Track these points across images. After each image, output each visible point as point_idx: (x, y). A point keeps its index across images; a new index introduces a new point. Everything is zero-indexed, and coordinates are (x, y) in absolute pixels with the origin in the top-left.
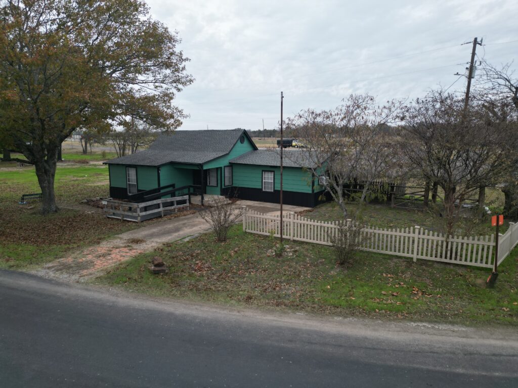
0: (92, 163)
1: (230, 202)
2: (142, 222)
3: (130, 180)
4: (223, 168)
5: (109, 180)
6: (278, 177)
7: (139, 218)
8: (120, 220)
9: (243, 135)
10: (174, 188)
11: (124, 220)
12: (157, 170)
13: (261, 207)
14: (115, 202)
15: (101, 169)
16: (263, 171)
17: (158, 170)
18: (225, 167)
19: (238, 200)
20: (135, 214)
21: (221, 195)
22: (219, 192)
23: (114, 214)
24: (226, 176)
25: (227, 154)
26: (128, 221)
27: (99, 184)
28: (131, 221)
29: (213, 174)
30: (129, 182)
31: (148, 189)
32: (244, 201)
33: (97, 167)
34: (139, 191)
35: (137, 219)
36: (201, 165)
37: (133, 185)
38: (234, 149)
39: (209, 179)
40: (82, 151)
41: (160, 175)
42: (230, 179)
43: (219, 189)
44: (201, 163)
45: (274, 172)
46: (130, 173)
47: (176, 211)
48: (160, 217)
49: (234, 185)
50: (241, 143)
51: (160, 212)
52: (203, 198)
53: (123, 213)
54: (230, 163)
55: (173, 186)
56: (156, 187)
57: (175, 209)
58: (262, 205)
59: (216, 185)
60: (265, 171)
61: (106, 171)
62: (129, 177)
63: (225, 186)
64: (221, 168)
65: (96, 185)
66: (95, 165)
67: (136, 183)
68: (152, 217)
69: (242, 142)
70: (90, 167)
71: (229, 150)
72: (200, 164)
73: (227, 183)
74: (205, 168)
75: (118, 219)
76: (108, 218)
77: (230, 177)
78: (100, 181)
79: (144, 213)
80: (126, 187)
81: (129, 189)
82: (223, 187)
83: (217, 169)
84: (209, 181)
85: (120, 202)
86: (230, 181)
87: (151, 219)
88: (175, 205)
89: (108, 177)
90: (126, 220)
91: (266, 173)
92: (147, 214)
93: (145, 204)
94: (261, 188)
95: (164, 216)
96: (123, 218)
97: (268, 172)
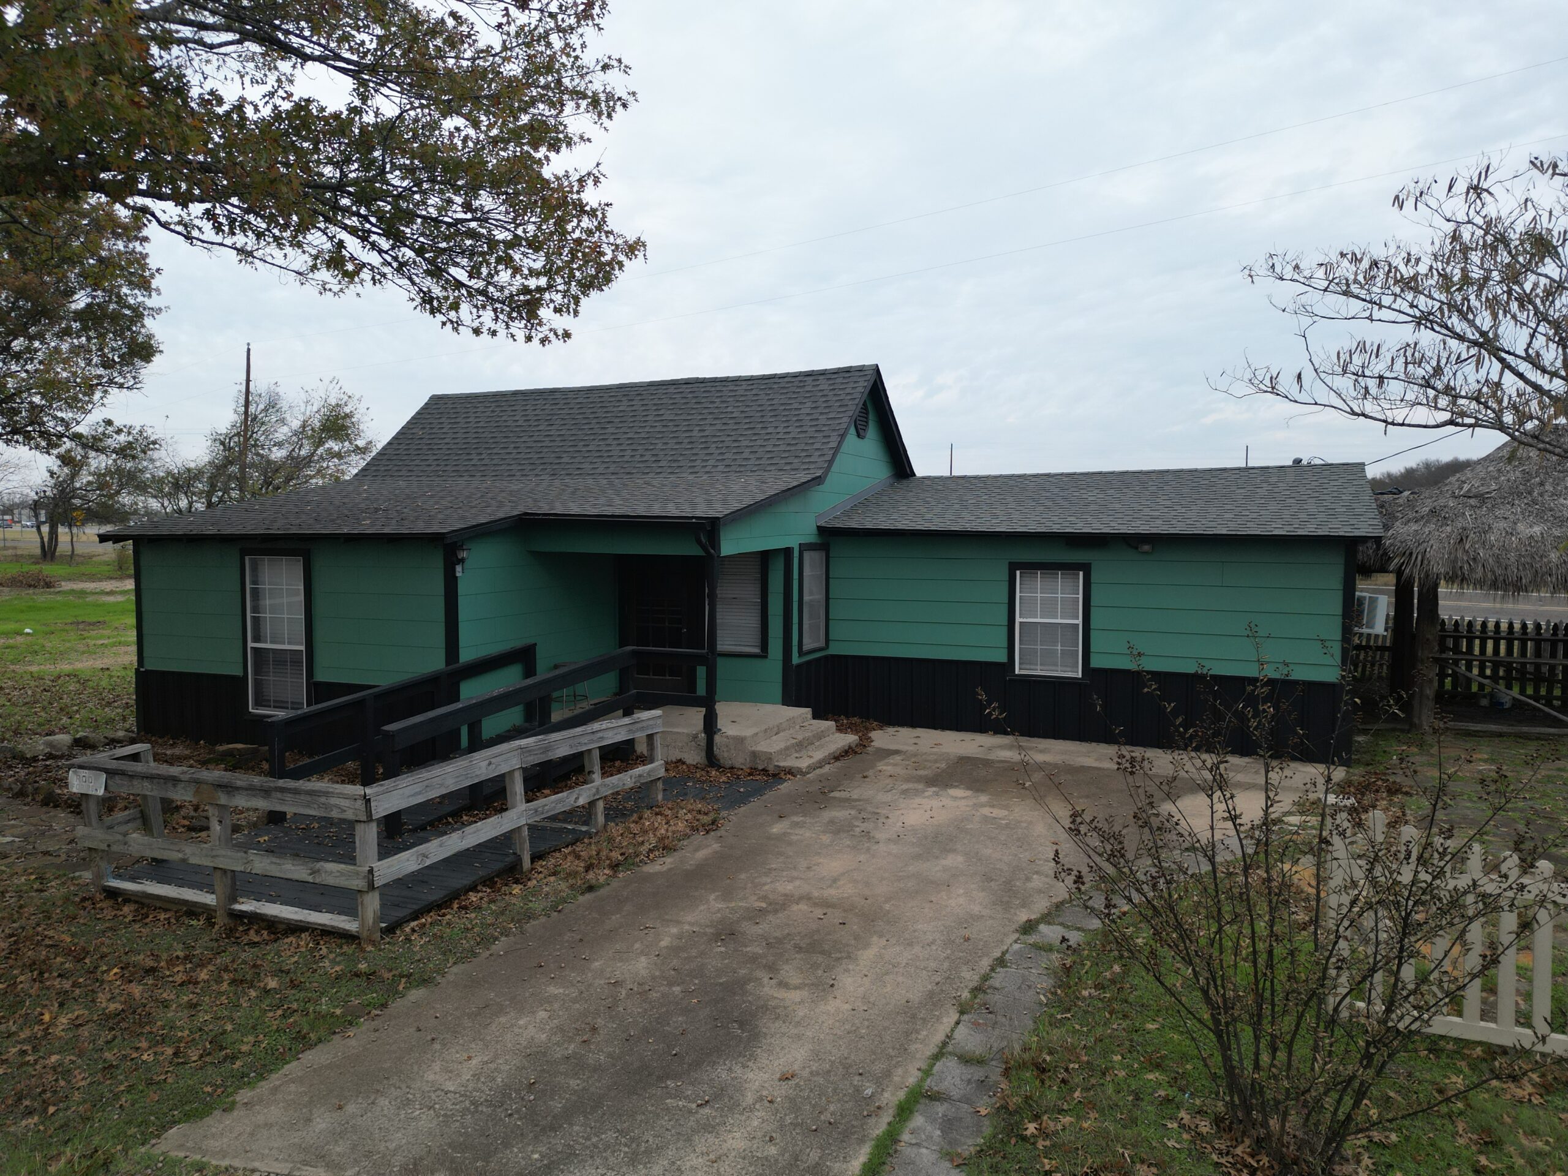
0: (67, 586)
2: (390, 930)
3: (267, 629)
4: (796, 554)
5: (134, 649)
6: (1114, 596)
7: (372, 904)
8: (208, 913)
10: (530, 672)
11: (240, 916)
12: (441, 561)
14: (175, 780)
15: (104, 604)
16: (1013, 567)
17: (451, 561)
18: (803, 547)
20: (333, 872)
21: (790, 698)
22: (777, 690)
23: (159, 869)
24: (806, 598)
25: (818, 480)
26: (278, 929)
27: (84, 665)
28: (296, 928)
29: (745, 589)
30: (257, 639)
31: (385, 681)
33: (90, 599)
34: (319, 690)
35: (351, 911)
36: (712, 528)
37: (282, 659)
38: (837, 462)
40: (38, 551)
41: (462, 588)
43: (772, 669)
45: (1085, 568)
46: (265, 586)
47: (601, 819)
48: (513, 872)
49: (835, 650)
50: (859, 436)
51: (506, 840)
52: (710, 725)
53: (232, 861)
54: (821, 530)
55: (524, 657)
56: (435, 662)
57: (592, 804)
59: (759, 650)
60: (1028, 567)
61: (124, 612)
62: (255, 609)
63: (801, 653)
64: (788, 552)
65: (65, 667)
66: (83, 593)
67: (302, 648)
68: (459, 881)
69: (861, 432)
70: (59, 598)
71: (820, 461)
75: (192, 910)
76: (112, 894)
77: (819, 607)
78: (89, 652)
79: (406, 862)
80: (239, 672)
81: (258, 684)
82: (796, 660)
83: (765, 557)
85: (216, 774)
86: (819, 628)
87: (455, 898)
88: (597, 776)
89: (132, 635)
90: (255, 919)
91: (1039, 580)
92: (428, 863)
93: (417, 788)
94: (1001, 657)
95: (535, 858)
96: (235, 901)
97: (1049, 567)
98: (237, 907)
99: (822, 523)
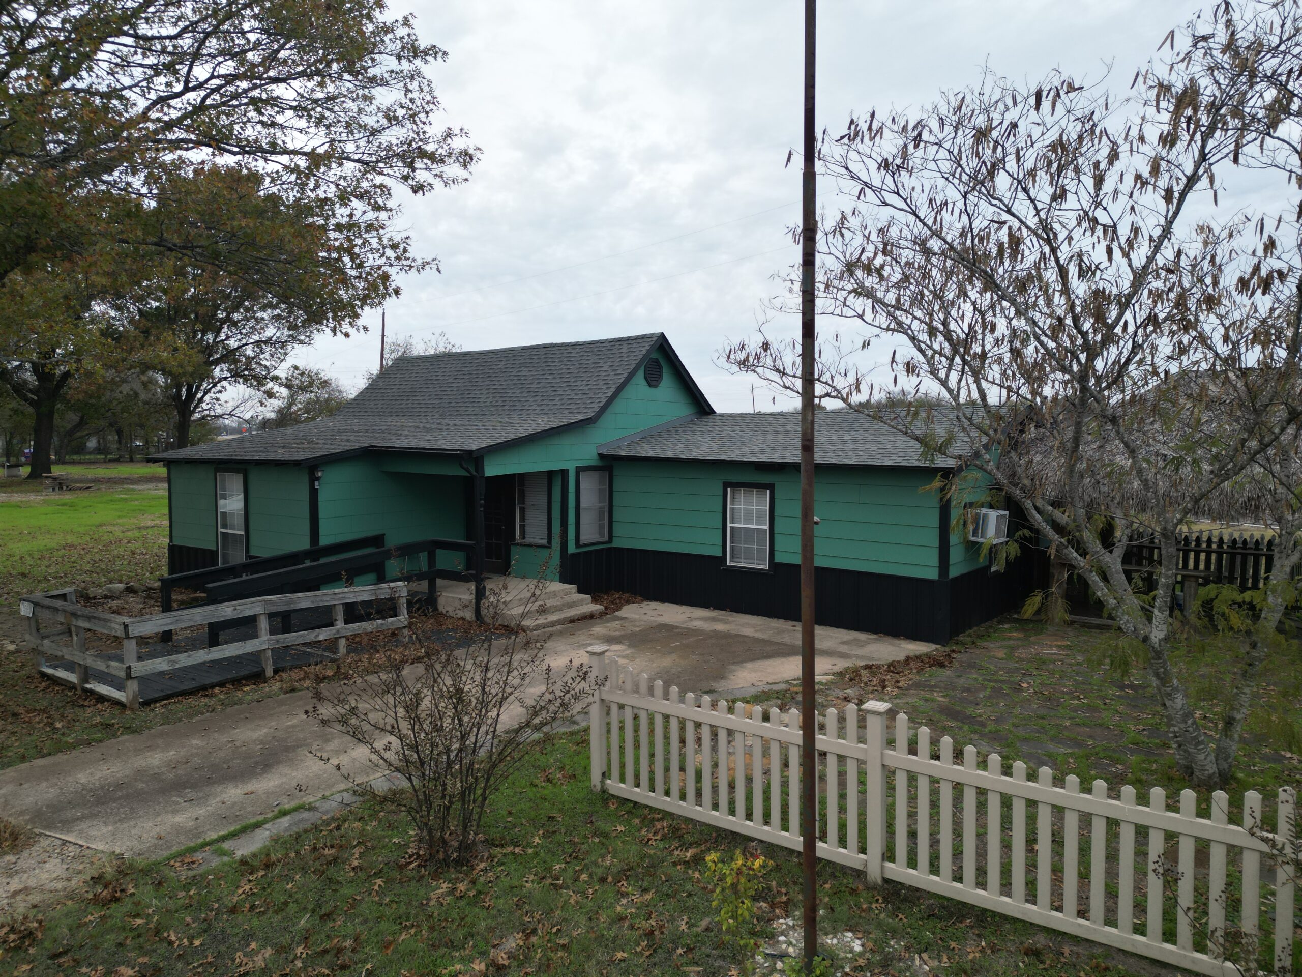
1: (597, 608)
3: (228, 520)
4: (572, 473)
6: (789, 509)
7: (133, 686)
9: (655, 355)
11: (87, 690)
12: (306, 479)
13: (716, 634)
14: (57, 610)
16: (726, 485)
17: (313, 479)
18: (579, 470)
19: (628, 602)
20: (114, 667)
21: (564, 579)
22: (557, 571)
24: (583, 504)
25: (589, 423)
26: (102, 699)
28: (106, 699)
29: (536, 499)
30: (224, 526)
32: (654, 604)
36: (475, 458)
37: (234, 539)
38: (619, 406)
39: (523, 519)
42: (601, 518)
43: (556, 560)
44: (474, 447)
45: (771, 487)
46: (226, 492)
47: (342, 651)
48: (258, 677)
49: (617, 543)
50: (650, 385)
51: (256, 657)
52: (480, 594)
53: (82, 658)
54: (601, 456)
55: (378, 540)
56: (304, 544)
57: (335, 640)
58: (720, 627)
59: (545, 542)
60: (736, 485)
63: (577, 545)
64: (564, 473)
67: (243, 533)
68: (212, 680)
69: (653, 380)
71: (597, 407)
72: (470, 452)
73: (590, 532)
74: (493, 469)
76: (43, 675)
77: (601, 512)
79: (161, 664)
80: (214, 548)
81: (224, 555)
82: (572, 549)
83: (550, 474)
84: (523, 528)
86: (601, 527)
87: (203, 690)
88: (340, 624)
90: (92, 692)
91: (741, 494)
92: (177, 666)
93: (168, 621)
94: (718, 553)
95: (276, 671)
96: (88, 682)
97: (749, 486)
98: (88, 686)
99: (604, 451)
